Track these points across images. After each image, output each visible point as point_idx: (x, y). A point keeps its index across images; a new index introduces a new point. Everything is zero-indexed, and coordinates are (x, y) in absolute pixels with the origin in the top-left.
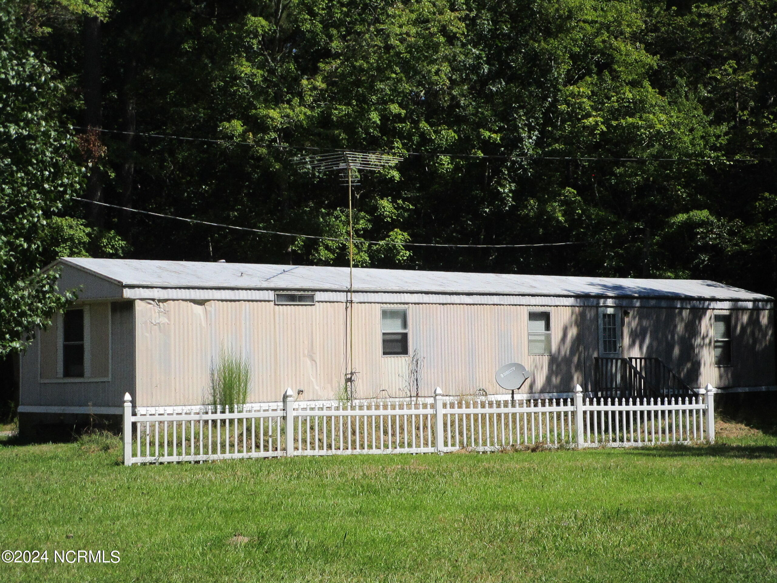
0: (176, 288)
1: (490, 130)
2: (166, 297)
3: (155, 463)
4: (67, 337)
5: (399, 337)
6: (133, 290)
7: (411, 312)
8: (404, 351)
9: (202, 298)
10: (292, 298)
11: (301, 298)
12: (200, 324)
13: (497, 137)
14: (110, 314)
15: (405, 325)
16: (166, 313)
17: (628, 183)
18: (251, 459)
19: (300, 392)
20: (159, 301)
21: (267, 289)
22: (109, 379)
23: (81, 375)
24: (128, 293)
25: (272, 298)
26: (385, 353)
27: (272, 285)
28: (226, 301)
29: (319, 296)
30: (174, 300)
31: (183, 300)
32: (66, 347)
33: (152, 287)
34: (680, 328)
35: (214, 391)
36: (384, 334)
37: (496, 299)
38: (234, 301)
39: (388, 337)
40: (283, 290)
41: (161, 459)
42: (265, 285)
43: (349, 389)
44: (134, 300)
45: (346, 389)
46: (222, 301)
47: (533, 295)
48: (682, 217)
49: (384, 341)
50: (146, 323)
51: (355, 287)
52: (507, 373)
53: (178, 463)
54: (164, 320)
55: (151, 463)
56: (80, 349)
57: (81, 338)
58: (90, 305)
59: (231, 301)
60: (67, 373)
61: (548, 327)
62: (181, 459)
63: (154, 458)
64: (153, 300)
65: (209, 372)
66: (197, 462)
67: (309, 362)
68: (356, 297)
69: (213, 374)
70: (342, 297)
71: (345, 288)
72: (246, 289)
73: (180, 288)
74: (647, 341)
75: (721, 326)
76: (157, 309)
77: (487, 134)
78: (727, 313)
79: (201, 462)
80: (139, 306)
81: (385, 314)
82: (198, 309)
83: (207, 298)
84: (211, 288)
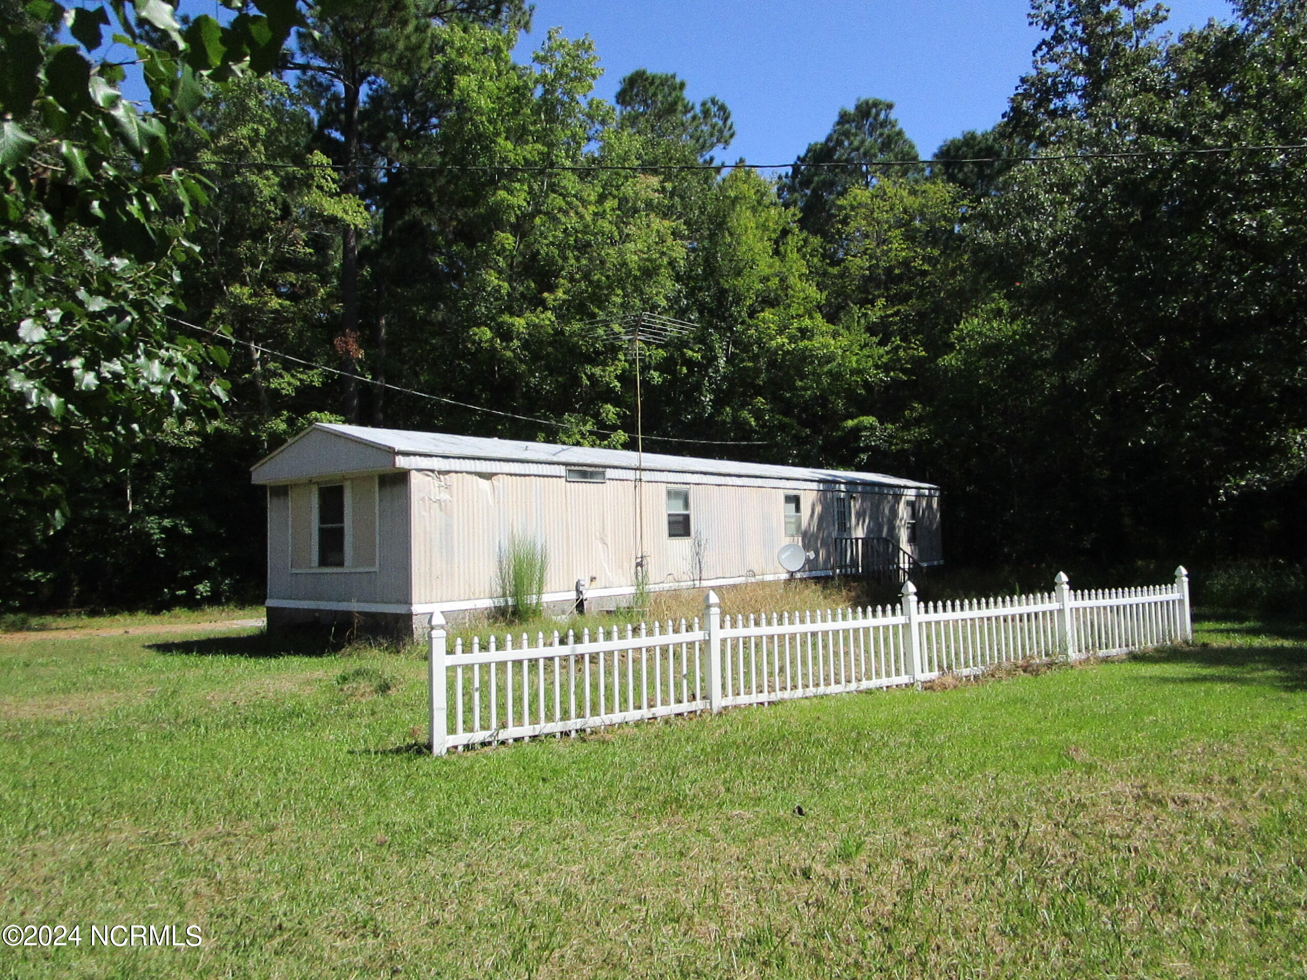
0: (459, 458)
1: (692, 350)
2: (448, 469)
3: (490, 743)
4: (323, 519)
5: (681, 519)
6: (407, 459)
7: (694, 493)
8: (686, 533)
9: (489, 471)
10: (584, 474)
11: (592, 475)
12: (487, 502)
13: (698, 356)
14: (377, 489)
15: (686, 505)
16: (448, 487)
17: (803, 396)
18: (655, 718)
19: (593, 579)
20: (440, 472)
21: (559, 464)
22: (376, 568)
23: (341, 564)
24: (401, 462)
25: (563, 474)
26: (671, 535)
27: (563, 460)
28: (516, 475)
29: (610, 473)
30: (456, 472)
31: (468, 473)
32: (322, 531)
33: (431, 456)
34: (887, 511)
35: (503, 581)
36: (669, 515)
37: (760, 482)
38: (525, 475)
39: (673, 519)
40: (574, 465)
41: (502, 735)
42: (555, 459)
43: (640, 574)
44: (409, 470)
45: (636, 573)
46: (511, 475)
47: (788, 479)
48: (850, 423)
49: (670, 523)
50: (423, 499)
51: (643, 465)
52: (787, 553)
53: (534, 738)
54: (445, 496)
55: (484, 744)
56: (340, 532)
57: (341, 520)
58: (352, 480)
59: (520, 475)
60: (323, 562)
61: (798, 509)
62: (538, 729)
63: (488, 733)
64: (432, 471)
65: (497, 559)
66: (566, 734)
67: (600, 545)
68: (646, 476)
69: (500, 562)
70: (630, 474)
71: (633, 466)
72: (537, 463)
73: (464, 458)
74: (867, 521)
75: (909, 509)
76: (437, 483)
77: (690, 353)
78: (913, 499)
79: (573, 734)
80: (416, 479)
81: (670, 494)
82: (484, 483)
83: (494, 471)
84: (500, 460)
